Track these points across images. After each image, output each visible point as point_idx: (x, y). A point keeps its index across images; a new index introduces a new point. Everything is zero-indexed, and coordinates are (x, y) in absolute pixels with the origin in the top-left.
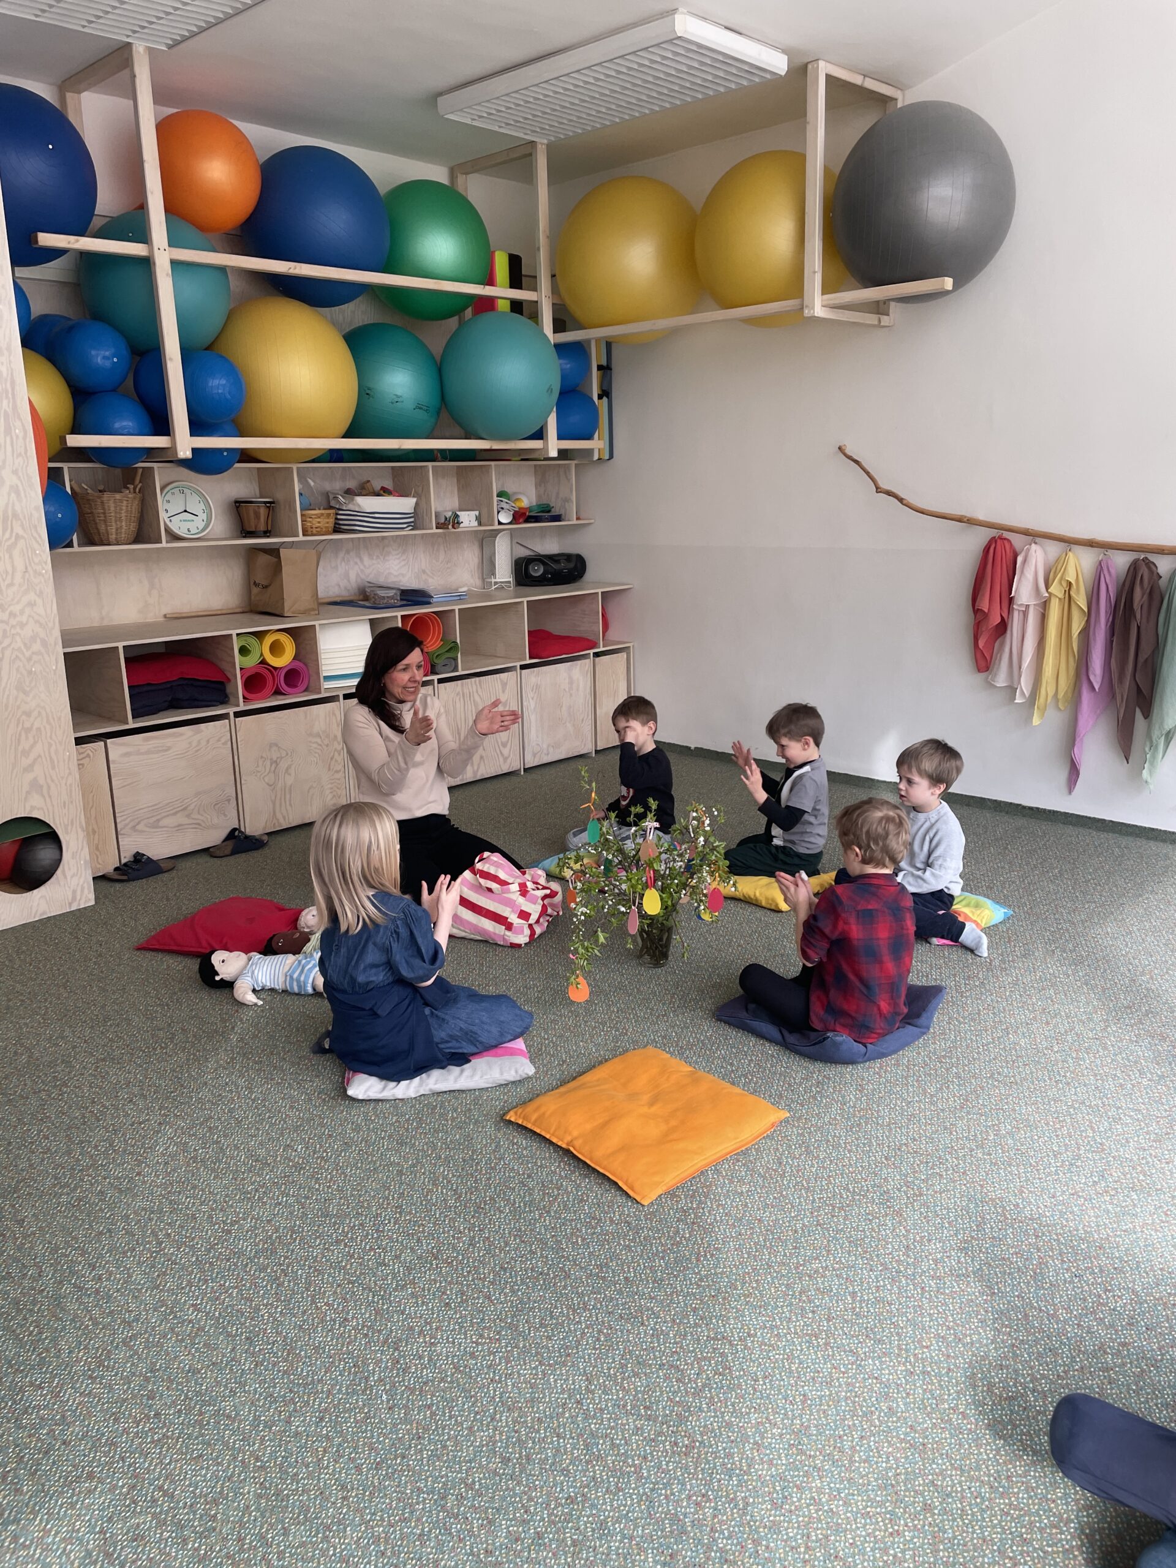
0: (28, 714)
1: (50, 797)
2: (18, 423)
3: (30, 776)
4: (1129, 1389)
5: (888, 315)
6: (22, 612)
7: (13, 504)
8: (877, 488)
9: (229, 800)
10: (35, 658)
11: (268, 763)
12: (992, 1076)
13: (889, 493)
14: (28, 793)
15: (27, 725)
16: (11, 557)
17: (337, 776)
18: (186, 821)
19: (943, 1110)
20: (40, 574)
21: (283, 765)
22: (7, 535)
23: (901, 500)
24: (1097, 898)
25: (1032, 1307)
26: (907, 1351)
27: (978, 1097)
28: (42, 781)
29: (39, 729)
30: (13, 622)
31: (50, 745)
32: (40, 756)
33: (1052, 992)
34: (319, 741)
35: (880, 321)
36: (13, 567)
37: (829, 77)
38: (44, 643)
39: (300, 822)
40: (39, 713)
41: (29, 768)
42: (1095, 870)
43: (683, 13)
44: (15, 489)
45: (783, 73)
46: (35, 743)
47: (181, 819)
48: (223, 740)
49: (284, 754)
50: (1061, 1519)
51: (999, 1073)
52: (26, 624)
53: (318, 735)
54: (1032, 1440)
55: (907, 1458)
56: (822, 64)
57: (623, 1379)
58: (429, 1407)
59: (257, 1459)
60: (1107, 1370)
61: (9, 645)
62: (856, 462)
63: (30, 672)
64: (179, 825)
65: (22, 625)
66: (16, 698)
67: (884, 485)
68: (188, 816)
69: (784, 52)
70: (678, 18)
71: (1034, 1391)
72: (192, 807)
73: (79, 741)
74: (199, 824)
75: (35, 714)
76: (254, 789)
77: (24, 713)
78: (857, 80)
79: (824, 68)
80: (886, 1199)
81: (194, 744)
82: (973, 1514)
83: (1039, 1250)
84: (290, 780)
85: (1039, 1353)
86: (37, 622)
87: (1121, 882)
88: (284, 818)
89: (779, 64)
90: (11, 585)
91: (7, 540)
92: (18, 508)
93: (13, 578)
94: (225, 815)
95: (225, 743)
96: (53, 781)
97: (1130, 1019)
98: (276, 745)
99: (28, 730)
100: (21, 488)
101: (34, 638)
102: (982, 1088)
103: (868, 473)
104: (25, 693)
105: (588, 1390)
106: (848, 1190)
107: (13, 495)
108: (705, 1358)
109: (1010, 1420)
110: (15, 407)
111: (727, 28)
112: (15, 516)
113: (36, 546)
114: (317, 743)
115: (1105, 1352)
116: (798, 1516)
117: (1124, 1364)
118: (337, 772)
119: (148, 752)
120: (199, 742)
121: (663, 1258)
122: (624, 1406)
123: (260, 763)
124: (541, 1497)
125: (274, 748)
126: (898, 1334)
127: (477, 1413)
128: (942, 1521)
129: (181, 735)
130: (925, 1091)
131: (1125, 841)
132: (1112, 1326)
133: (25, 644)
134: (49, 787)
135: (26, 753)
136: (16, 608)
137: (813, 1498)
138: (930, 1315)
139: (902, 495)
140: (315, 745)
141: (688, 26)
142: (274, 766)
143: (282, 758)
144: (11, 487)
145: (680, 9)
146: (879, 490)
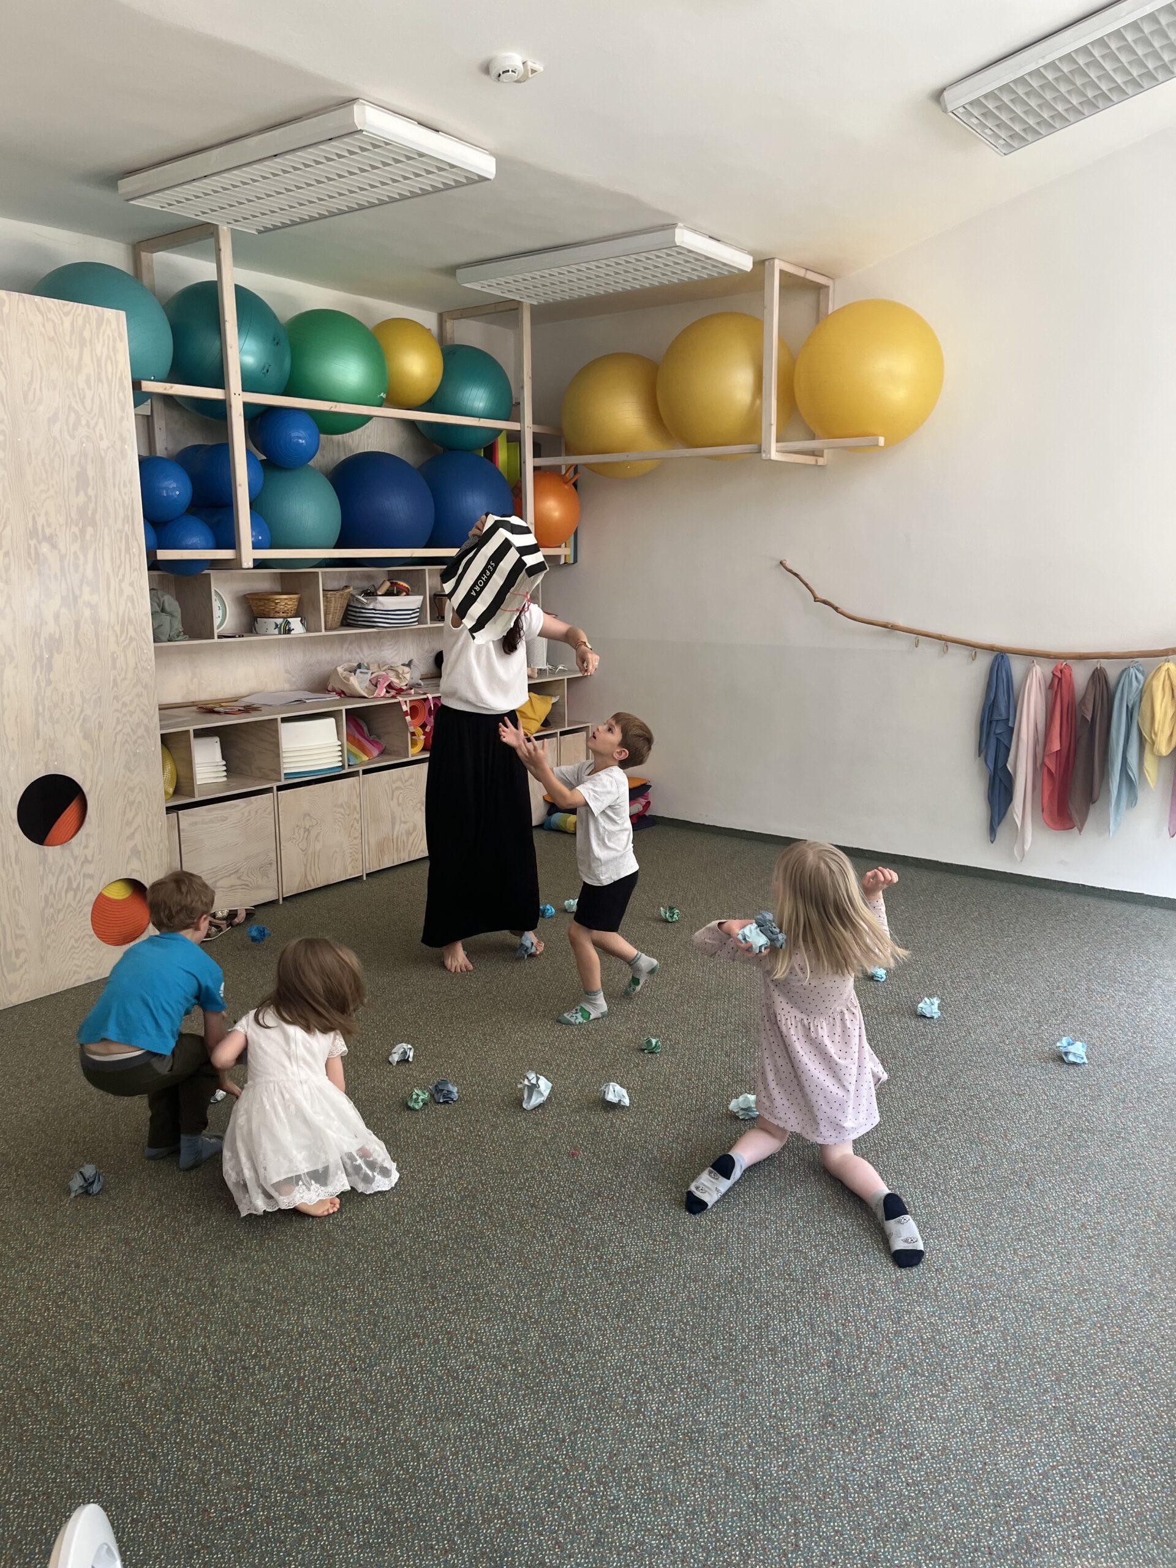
0: (132, 790)
1: (146, 861)
2: (135, 543)
3: (131, 844)
4: (1107, 1248)
5: (822, 456)
6: (132, 702)
7: (129, 612)
8: (815, 598)
9: (271, 864)
10: (140, 741)
11: (302, 830)
12: (966, 1063)
13: (825, 602)
14: (129, 857)
15: (132, 798)
16: (125, 656)
17: (356, 842)
18: (239, 882)
19: (937, 1087)
20: (146, 669)
21: (313, 833)
22: (124, 637)
23: (836, 609)
24: (1011, 932)
25: (1031, 1205)
26: (954, 1233)
27: (959, 1077)
28: (140, 848)
29: (139, 802)
30: (124, 711)
31: (148, 816)
32: (139, 826)
33: (995, 1003)
34: (342, 811)
35: (817, 461)
36: (127, 664)
37: (781, 271)
38: (147, 729)
39: (325, 883)
40: (141, 788)
41: (131, 837)
42: (1006, 913)
43: (681, 228)
44: (131, 599)
45: (749, 270)
46: (136, 814)
47: (233, 880)
48: (268, 810)
49: (314, 822)
50: (1080, 1320)
51: (970, 1061)
52: (134, 713)
53: (342, 806)
54: (1050, 1278)
55: (972, 1292)
56: (777, 262)
57: (766, 1260)
58: (638, 1282)
59: (531, 1318)
60: (1090, 1237)
61: (120, 731)
62: (796, 575)
63: (135, 754)
64: (232, 886)
65: (132, 713)
66: (124, 776)
67: (821, 595)
68: (239, 878)
69: (750, 253)
70: (677, 231)
71: (1044, 1252)
72: (241, 870)
73: (169, 810)
74: (247, 885)
75: (137, 790)
76: (291, 853)
77: (129, 789)
78: (801, 273)
79: (778, 265)
80: (913, 1146)
81: (246, 814)
82: (1024, 1320)
83: (1027, 1171)
84: (318, 847)
85: (1042, 1230)
86: (143, 710)
87: (1027, 921)
88: (313, 879)
89: (745, 263)
90: (125, 679)
91: (123, 641)
92: (132, 615)
93: (126, 673)
94: (268, 877)
95: (269, 814)
96: (148, 847)
97: (1056, 1020)
98: (309, 815)
99: (133, 803)
100: (135, 597)
101: (139, 725)
102: (961, 1071)
103: (806, 585)
104: (131, 771)
105: (745, 1267)
106: (884, 1141)
107: (129, 604)
108: (818, 1245)
109: (1034, 1269)
110: (133, 530)
111: (710, 237)
112: (130, 621)
113: (145, 646)
114: (340, 813)
115: (1086, 1228)
116: (911, 1327)
117: (1100, 1234)
118: (355, 838)
119: (211, 821)
120: (249, 812)
121: (766, 1188)
122: (773, 1274)
123: (296, 831)
124: (737, 1326)
125: (307, 818)
126: (945, 1224)
127: (672, 1284)
128: (1005, 1324)
129: (237, 806)
130: (920, 1075)
131: (1024, 890)
132: (1086, 1213)
133: (132, 730)
134: (145, 854)
135: (129, 824)
136: (127, 699)
137: (917, 1317)
138: (964, 1212)
139: (836, 604)
140: (339, 815)
141: (685, 238)
142: (307, 833)
143: (313, 826)
144: (128, 596)
145: (680, 224)
146: (816, 599)
